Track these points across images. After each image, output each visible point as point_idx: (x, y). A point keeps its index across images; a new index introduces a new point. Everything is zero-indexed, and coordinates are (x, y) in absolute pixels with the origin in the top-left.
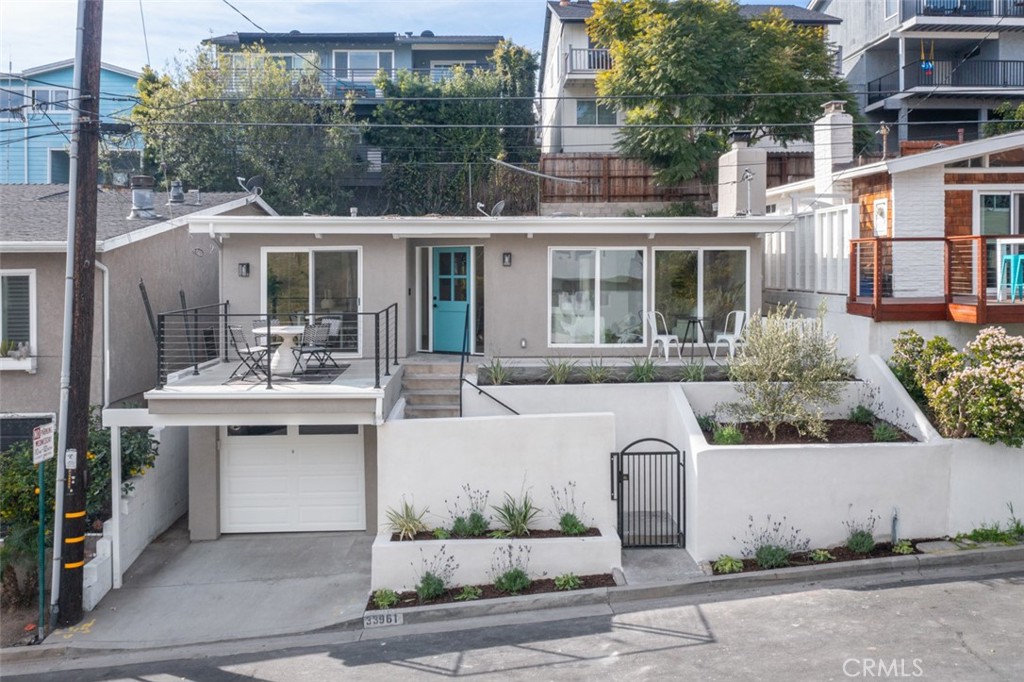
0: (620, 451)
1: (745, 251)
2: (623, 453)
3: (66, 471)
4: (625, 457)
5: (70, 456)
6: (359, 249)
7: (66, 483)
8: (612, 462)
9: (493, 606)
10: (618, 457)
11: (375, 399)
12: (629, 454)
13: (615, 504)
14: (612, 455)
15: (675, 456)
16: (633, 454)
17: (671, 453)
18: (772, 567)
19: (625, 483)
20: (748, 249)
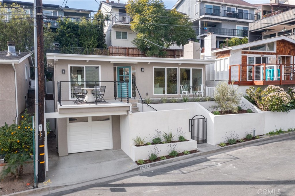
0: (191, 119)
1: (201, 69)
2: (192, 119)
3: (39, 132)
4: (193, 120)
5: (40, 127)
6: (100, 66)
7: (39, 136)
8: (190, 122)
9: (173, 160)
10: (191, 120)
11: (129, 106)
12: (194, 119)
13: (190, 133)
14: (190, 120)
15: (204, 119)
16: (195, 119)
17: (203, 119)
18: (233, 144)
19: (193, 127)
20: (202, 68)
